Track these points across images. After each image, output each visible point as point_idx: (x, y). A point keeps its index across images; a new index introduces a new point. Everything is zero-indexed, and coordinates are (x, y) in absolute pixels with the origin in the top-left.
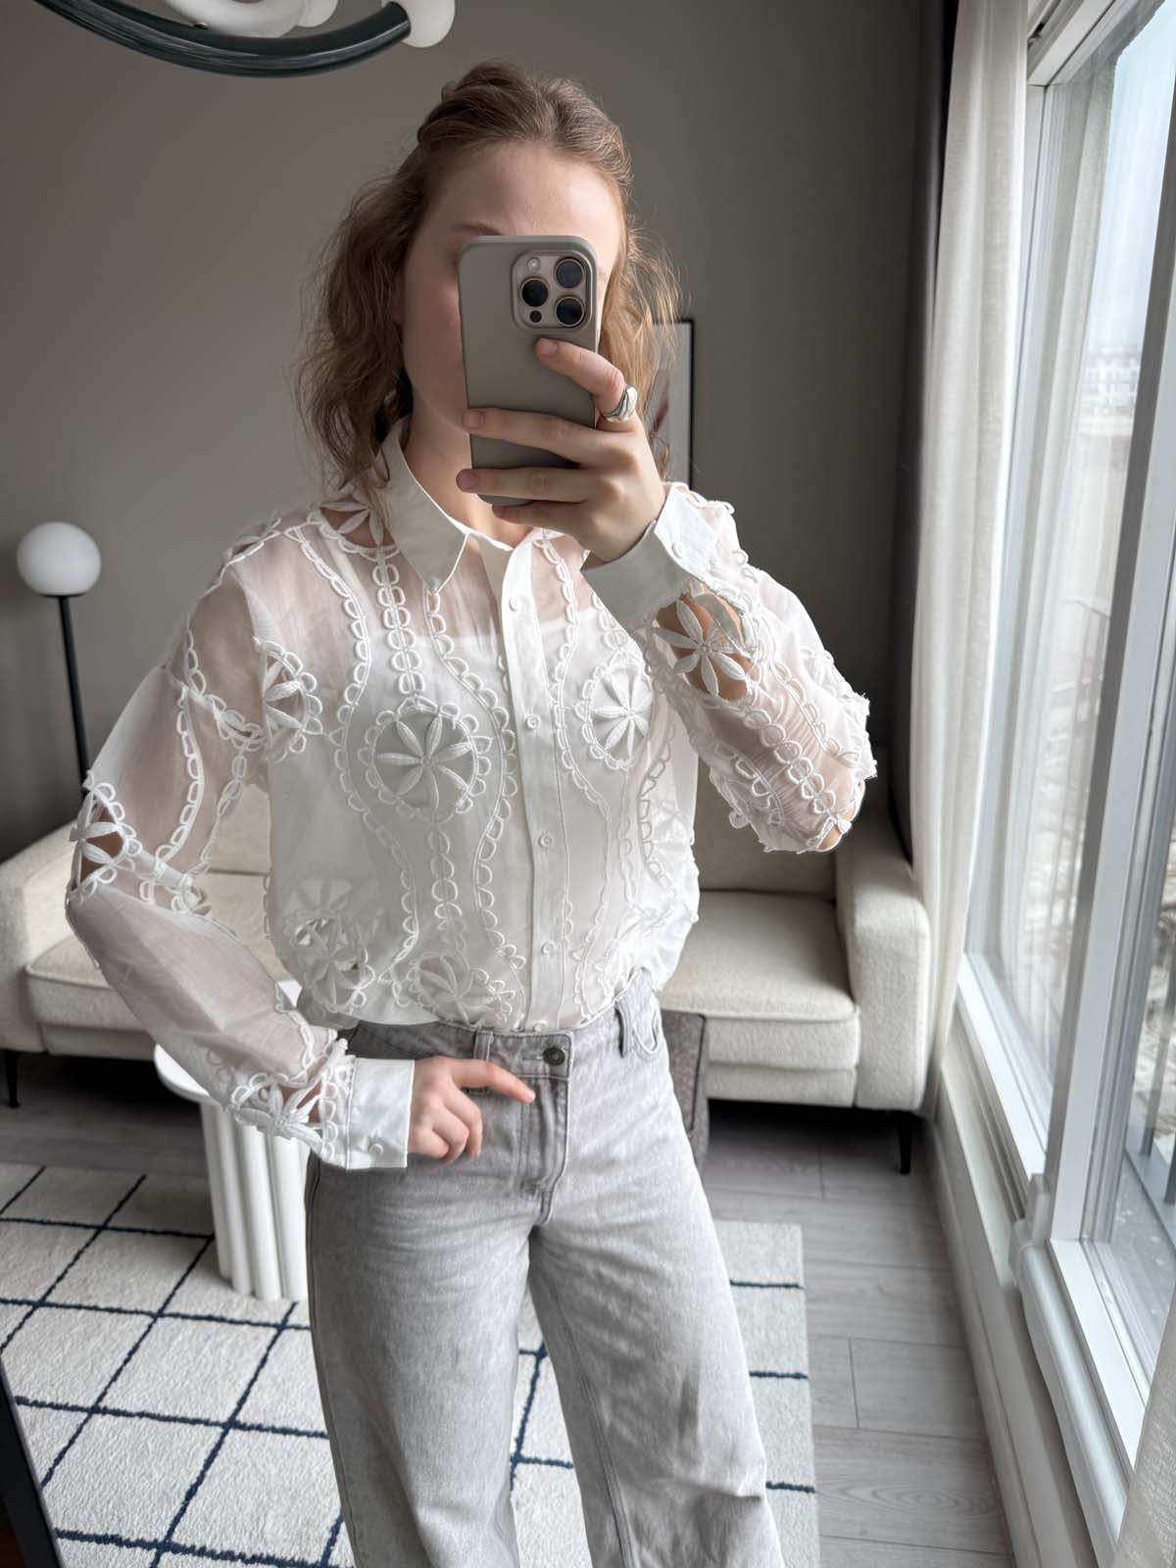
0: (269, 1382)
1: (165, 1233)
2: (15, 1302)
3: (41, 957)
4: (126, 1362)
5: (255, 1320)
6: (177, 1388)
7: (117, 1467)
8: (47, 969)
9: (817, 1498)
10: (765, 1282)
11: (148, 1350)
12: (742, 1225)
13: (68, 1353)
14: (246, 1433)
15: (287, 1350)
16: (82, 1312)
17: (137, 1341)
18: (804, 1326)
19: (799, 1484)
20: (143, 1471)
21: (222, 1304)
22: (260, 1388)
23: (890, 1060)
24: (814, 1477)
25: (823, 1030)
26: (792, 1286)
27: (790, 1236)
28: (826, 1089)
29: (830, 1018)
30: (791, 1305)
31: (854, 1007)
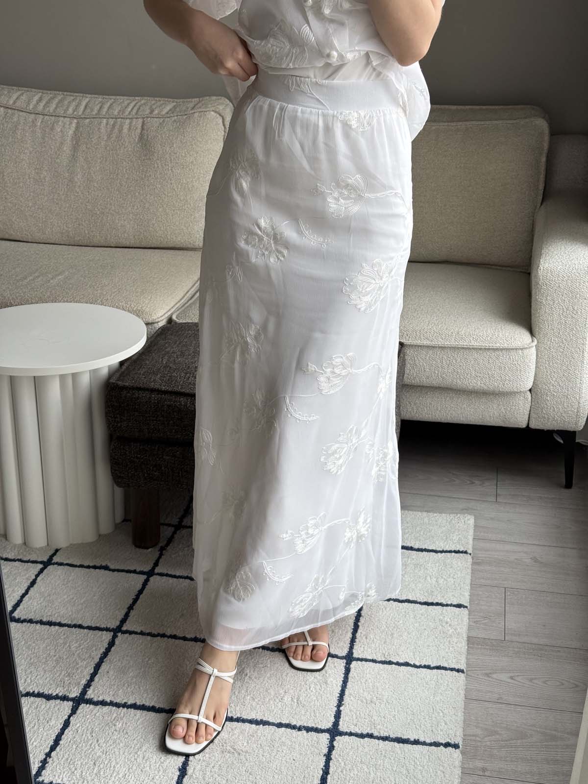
0: (38, 595)
5: (25, 559)
9: (466, 676)
10: (438, 549)
12: (425, 514)
14: (19, 625)
15: (52, 577)
18: (469, 578)
19: (452, 666)
23: (560, 386)
24: (465, 665)
25: (503, 357)
26: (462, 552)
27: (464, 522)
28: (504, 411)
29: (510, 346)
30: (459, 563)
31: (532, 339)
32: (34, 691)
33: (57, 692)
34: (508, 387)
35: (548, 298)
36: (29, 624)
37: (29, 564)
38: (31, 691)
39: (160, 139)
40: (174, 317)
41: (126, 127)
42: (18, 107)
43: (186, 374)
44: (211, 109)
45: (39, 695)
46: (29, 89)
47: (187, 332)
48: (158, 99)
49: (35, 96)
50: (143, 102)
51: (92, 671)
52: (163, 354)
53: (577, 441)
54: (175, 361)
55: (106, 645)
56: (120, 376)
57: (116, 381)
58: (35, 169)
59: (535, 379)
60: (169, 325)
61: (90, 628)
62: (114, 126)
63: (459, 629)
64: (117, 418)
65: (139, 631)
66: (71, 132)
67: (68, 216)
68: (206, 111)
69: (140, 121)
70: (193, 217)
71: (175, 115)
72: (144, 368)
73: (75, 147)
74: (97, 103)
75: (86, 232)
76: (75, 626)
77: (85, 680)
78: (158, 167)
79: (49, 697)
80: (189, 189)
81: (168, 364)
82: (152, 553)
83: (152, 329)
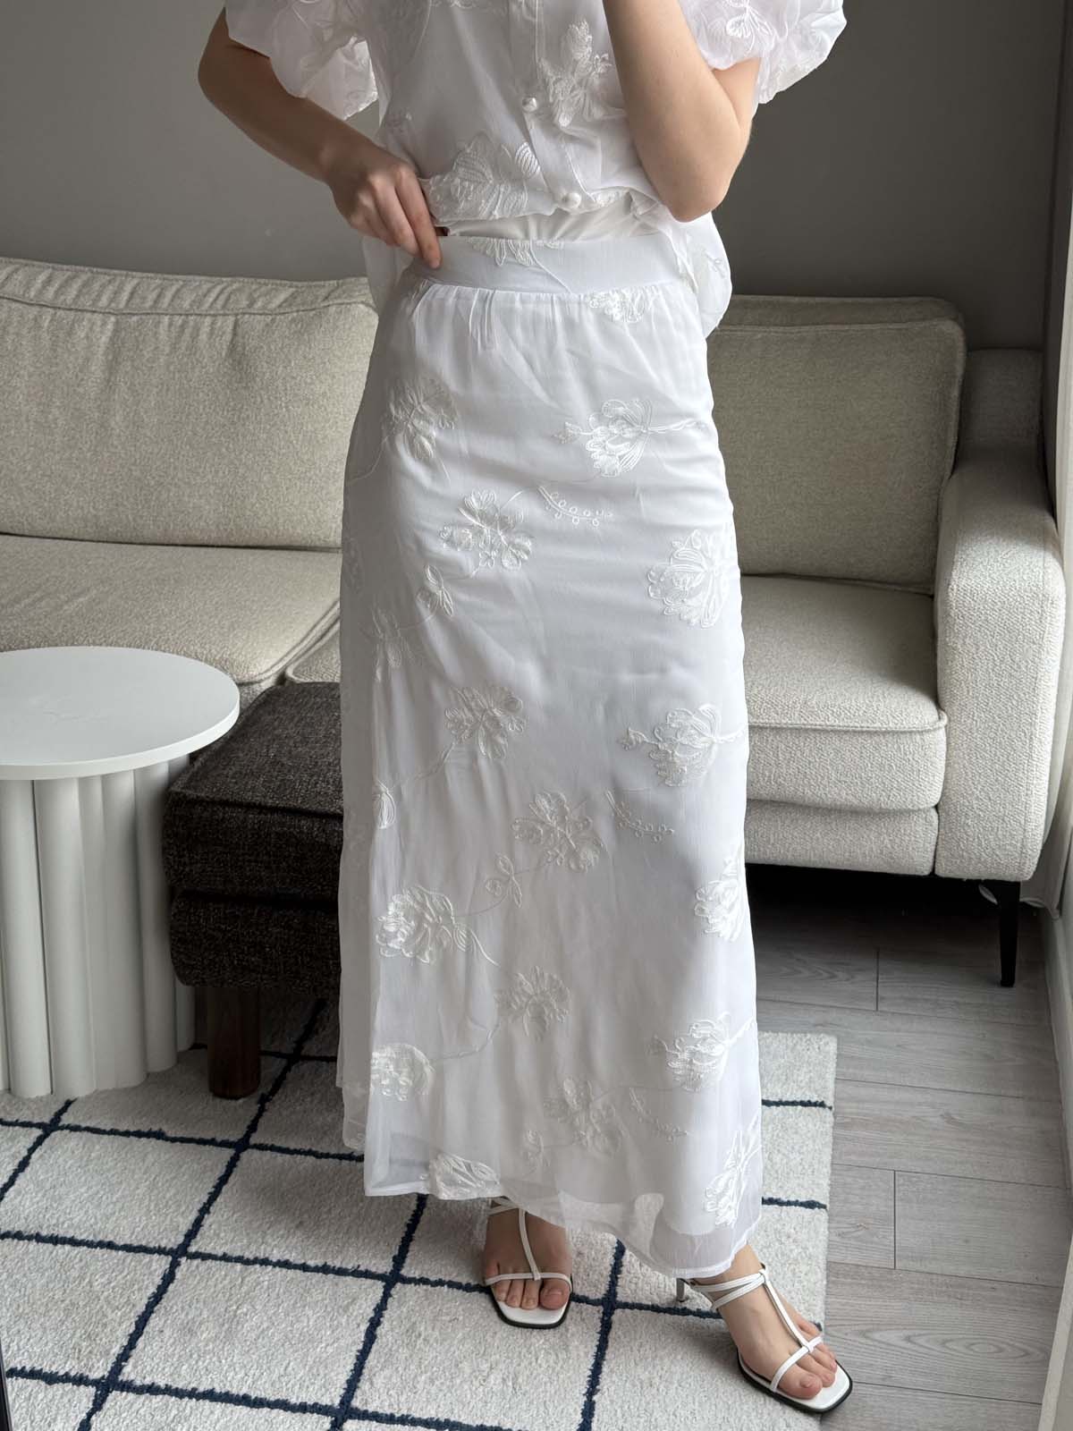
5: (9, 1119)
18: (828, 1151)
22: (19, 1193)
23: (990, 799)
24: (823, 1315)
25: (887, 745)
26: (815, 1104)
27: (819, 1048)
28: (889, 846)
29: (899, 727)
30: (810, 1126)
31: (939, 713)
32: (24, 1367)
33: (67, 1370)
34: (895, 802)
35: (967, 640)
36: (16, 1241)
37: (17, 1128)
38: (19, 1368)
39: (267, 353)
40: (290, 673)
41: (205, 329)
42: (9, 294)
43: (312, 776)
44: (359, 299)
45: (34, 1374)
46: (29, 262)
47: (313, 699)
48: (262, 281)
49: (40, 273)
50: (235, 286)
51: (132, 1329)
52: (269, 741)
53: (1021, 900)
54: (290, 753)
55: (158, 1281)
56: (190, 780)
57: (183, 788)
58: (39, 404)
59: (945, 788)
60: (279, 687)
61: (128, 1248)
62: (183, 327)
63: (811, 1249)
64: (184, 856)
65: (220, 1254)
66: (104, 339)
67: (96, 490)
68: (350, 304)
69: (232, 319)
70: (324, 492)
71: (295, 309)
72: (234, 765)
73: (112, 367)
74: (153, 286)
75: (130, 517)
76: (101, 1245)
77: (118, 1346)
78: (262, 402)
79: (51, 1379)
80: (318, 442)
81: (278, 759)
82: (244, 1108)
83: (249, 694)
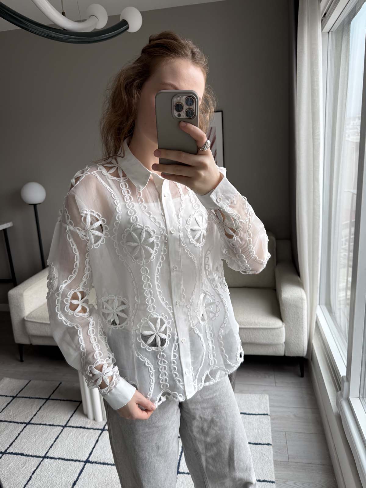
0: (99, 448)
1: (67, 400)
2: (21, 423)
3: (29, 315)
4: (55, 441)
5: (95, 428)
6: (71, 450)
7: (51, 476)
8: (31, 318)
9: (276, 485)
10: (257, 413)
11: (62, 438)
12: (249, 395)
13: (37, 439)
14: (92, 464)
15: (105, 437)
16: (41, 426)
17: (58, 435)
18: (270, 427)
19: (269, 480)
20: (59, 477)
21: (84, 423)
22: (96, 450)
23: (295, 340)
24: (275, 478)
25: (273, 331)
26: (266, 415)
27: (265, 398)
28: (275, 350)
29: (275, 327)
30: (265, 421)
31: (283, 323)
34: (276, 342)
35: (287, 308)
36: (95, 464)
37: (96, 431)
59: (286, 339)
63: (270, 458)
